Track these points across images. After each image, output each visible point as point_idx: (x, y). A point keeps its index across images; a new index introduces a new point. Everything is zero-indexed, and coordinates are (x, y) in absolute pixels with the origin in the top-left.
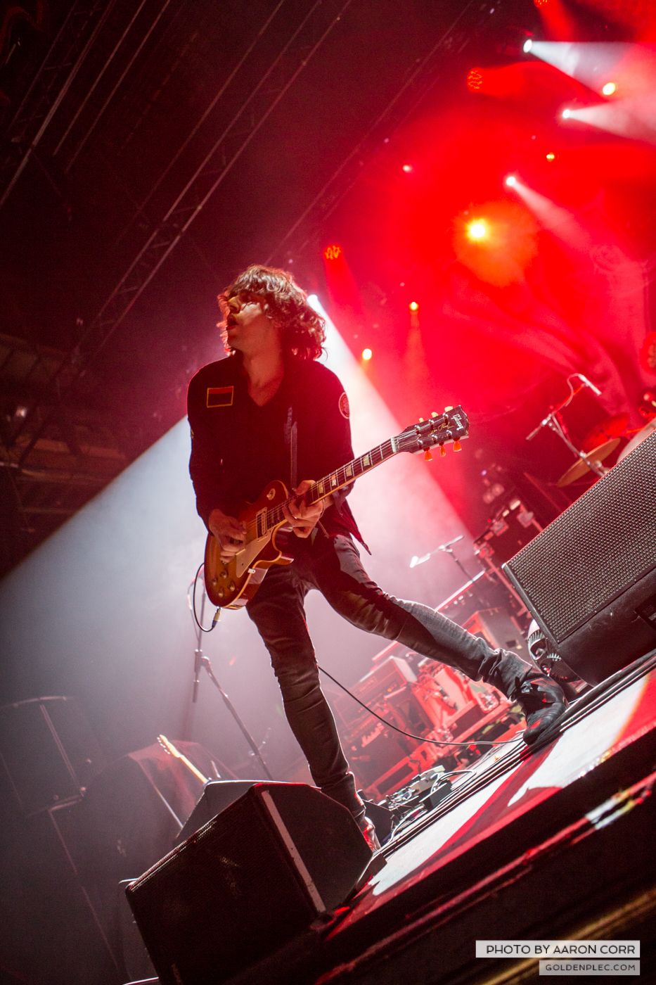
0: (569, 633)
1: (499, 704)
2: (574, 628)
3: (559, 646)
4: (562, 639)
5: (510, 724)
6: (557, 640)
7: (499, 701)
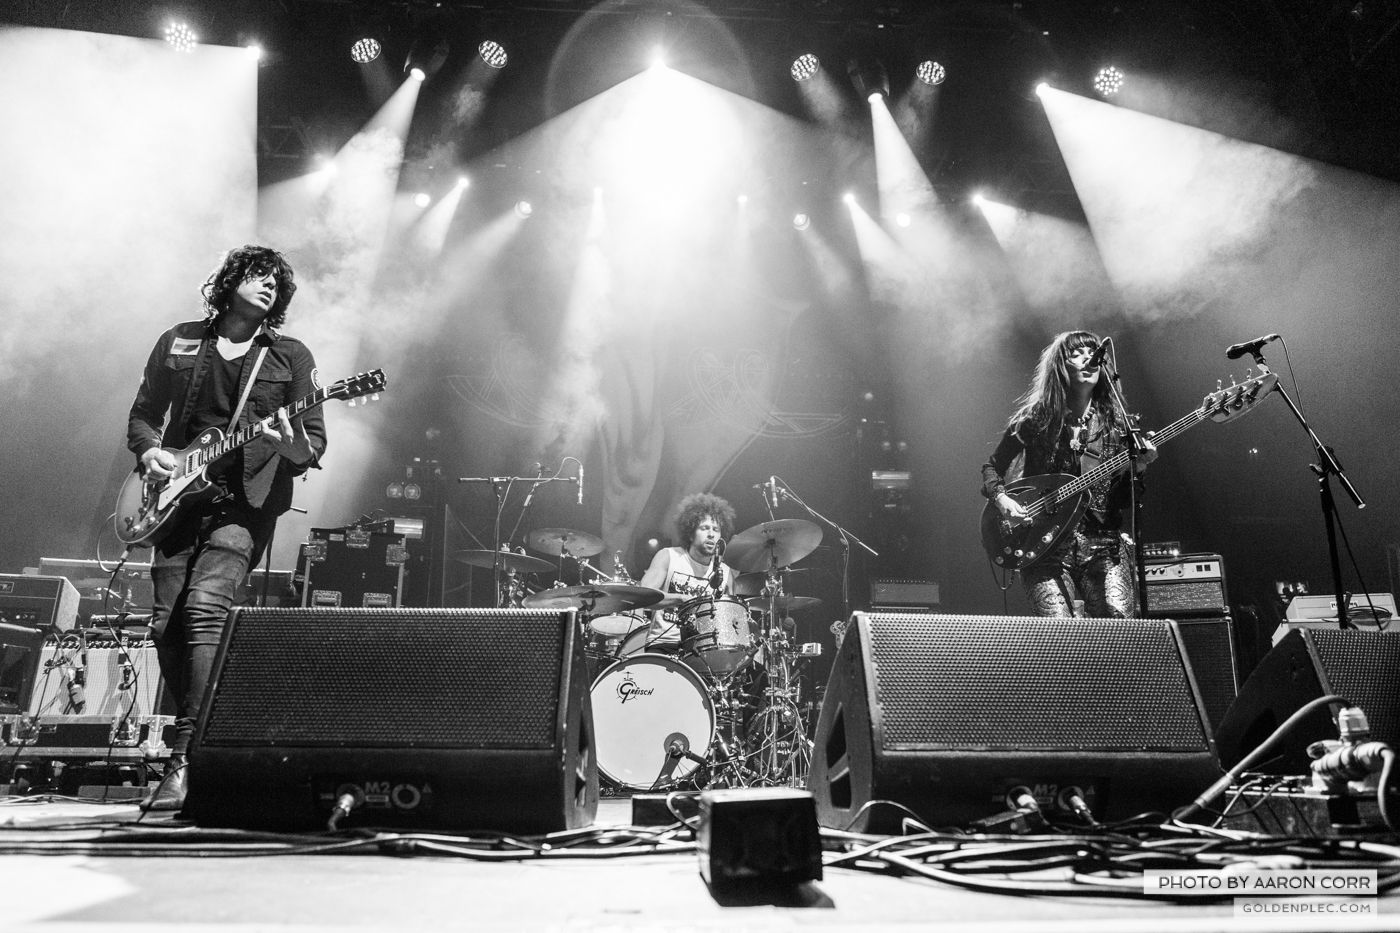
0: (224, 743)
1: (137, 746)
2: (234, 741)
3: (199, 748)
4: (210, 744)
5: (127, 780)
6: (203, 739)
7: (140, 741)
